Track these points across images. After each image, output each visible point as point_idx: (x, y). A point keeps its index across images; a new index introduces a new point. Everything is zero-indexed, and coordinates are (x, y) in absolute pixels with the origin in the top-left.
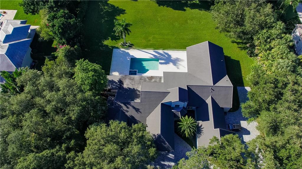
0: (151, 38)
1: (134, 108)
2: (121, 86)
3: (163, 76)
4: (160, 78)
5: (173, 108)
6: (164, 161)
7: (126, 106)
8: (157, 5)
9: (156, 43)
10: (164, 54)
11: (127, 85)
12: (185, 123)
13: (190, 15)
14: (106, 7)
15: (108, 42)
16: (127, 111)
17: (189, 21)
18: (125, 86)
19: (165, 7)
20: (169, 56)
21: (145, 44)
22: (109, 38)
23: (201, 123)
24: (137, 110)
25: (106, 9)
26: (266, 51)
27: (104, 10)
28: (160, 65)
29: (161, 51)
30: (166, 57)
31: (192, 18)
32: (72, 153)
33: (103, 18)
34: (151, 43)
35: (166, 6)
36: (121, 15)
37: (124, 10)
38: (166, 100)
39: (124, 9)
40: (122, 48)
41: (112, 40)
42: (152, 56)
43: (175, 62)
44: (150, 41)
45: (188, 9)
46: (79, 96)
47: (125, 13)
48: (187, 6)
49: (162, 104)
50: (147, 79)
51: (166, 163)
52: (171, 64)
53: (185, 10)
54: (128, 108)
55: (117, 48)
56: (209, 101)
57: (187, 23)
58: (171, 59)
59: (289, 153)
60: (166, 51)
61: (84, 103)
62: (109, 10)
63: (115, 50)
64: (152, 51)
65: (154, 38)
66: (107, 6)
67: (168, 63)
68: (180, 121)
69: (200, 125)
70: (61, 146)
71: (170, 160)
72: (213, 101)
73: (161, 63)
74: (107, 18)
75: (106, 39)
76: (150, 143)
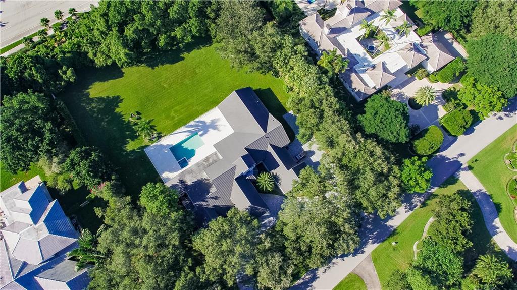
0: (172, 114)
1: (212, 198)
2: (185, 185)
3: (216, 150)
4: (215, 154)
5: (246, 176)
6: (263, 221)
7: (204, 201)
8: (150, 68)
9: (182, 116)
10: (197, 124)
11: (191, 180)
12: (263, 182)
13: (194, 62)
14: (94, 105)
15: (131, 146)
16: (209, 205)
17: (197, 71)
18: (189, 183)
19: (159, 66)
20: (204, 122)
21: (172, 124)
22: (128, 140)
23: (274, 172)
24: (216, 198)
25: (96, 107)
26: (289, 71)
27: (95, 110)
28: (202, 138)
29: (192, 123)
30: (201, 126)
31: (198, 65)
32: (198, 270)
33: (102, 120)
34: (177, 120)
35: (161, 65)
36: (119, 104)
37: (118, 97)
38: (237, 174)
39: (116, 95)
40: (152, 143)
41: (133, 140)
42: (187, 134)
43: (213, 125)
44: (173, 118)
45: (185, 55)
46: (169, 223)
47: (122, 100)
48: (183, 52)
49: (235, 179)
50: (205, 163)
51: (266, 221)
52: (211, 131)
53: (183, 59)
54: (207, 202)
55: (146, 146)
56: (270, 149)
57: (197, 74)
58: (207, 124)
59: (349, 158)
60: (197, 120)
61: (177, 225)
62: (101, 107)
63: (146, 151)
64: (183, 129)
65: (176, 112)
66: (93, 102)
67: (208, 131)
68: (258, 182)
69: (275, 174)
70: (184, 271)
71: (268, 217)
72: (273, 146)
73: (201, 135)
74: (107, 118)
75: (126, 143)
76: (250, 218)
